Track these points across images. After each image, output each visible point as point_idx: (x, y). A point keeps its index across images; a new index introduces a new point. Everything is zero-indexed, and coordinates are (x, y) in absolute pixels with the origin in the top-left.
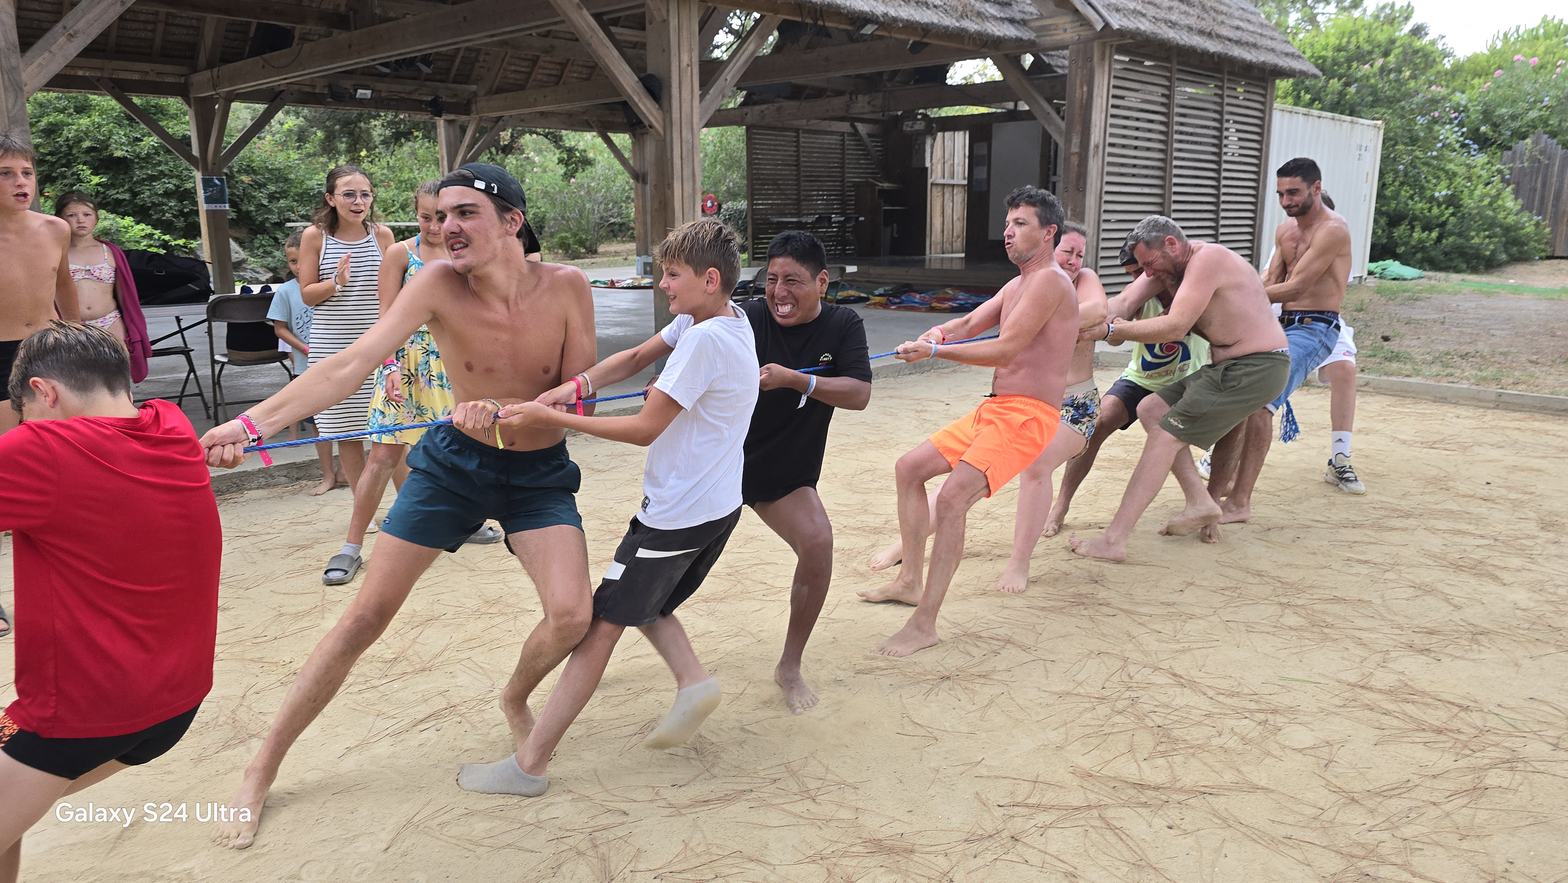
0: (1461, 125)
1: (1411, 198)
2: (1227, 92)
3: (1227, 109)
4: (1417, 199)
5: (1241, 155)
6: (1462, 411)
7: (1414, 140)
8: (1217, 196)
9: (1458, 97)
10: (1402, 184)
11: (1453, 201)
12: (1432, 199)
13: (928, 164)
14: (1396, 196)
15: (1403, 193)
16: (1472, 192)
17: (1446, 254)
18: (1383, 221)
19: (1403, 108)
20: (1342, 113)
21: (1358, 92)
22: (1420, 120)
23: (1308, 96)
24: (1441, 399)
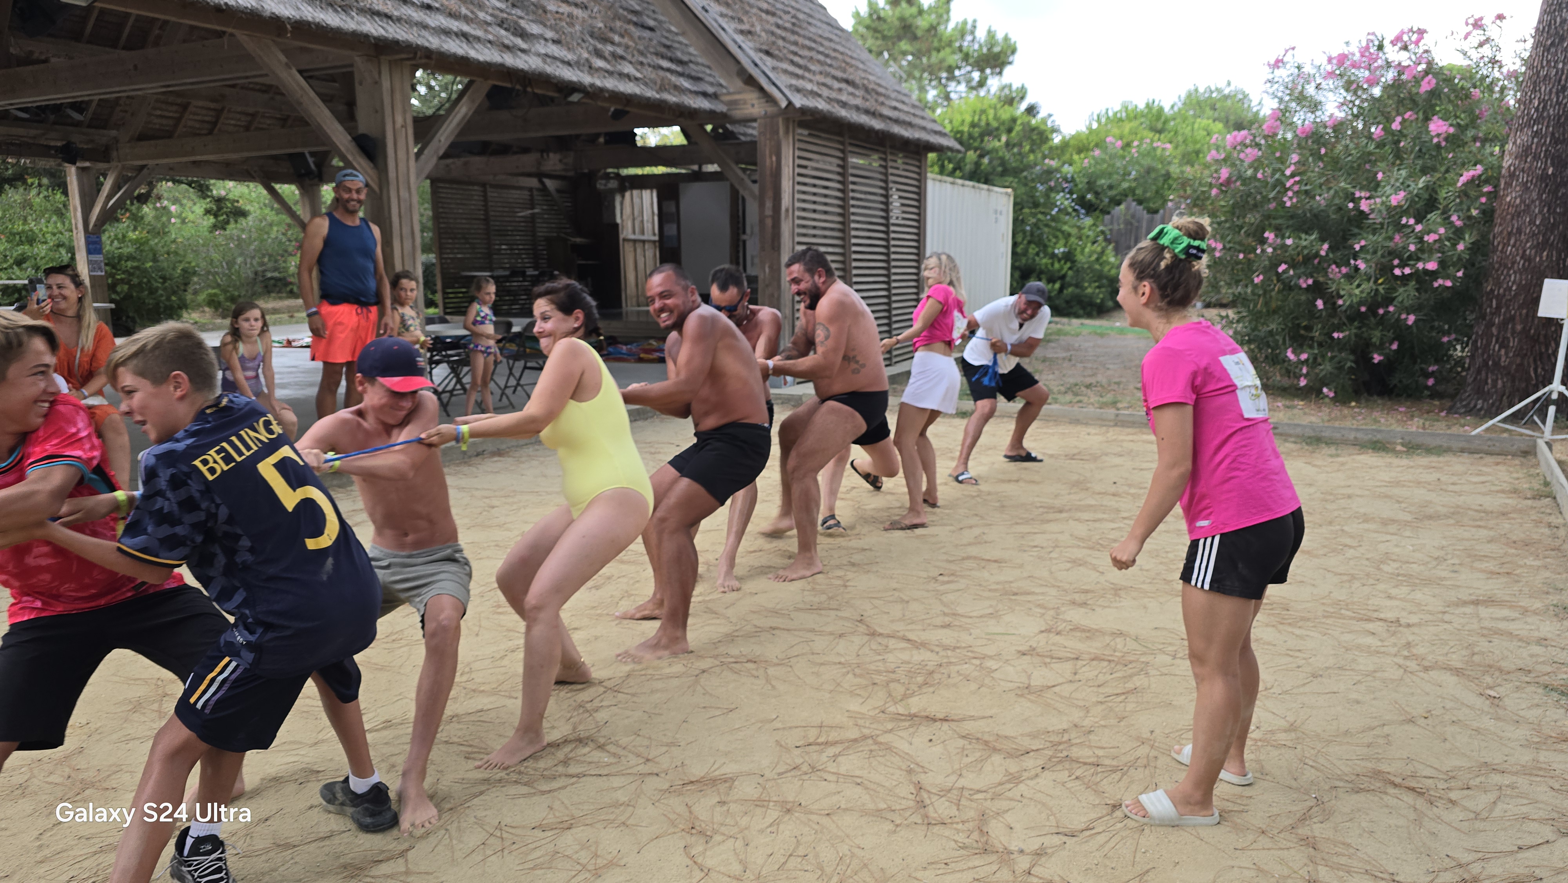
0: (1071, 193)
1: (1037, 254)
2: (890, 164)
3: (891, 178)
4: (1042, 255)
5: (904, 219)
6: (1092, 430)
7: (1036, 205)
8: (887, 255)
9: (1066, 169)
10: (1030, 242)
11: (1069, 257)
12: (1053, 256)
13: (618, 220)
14: (1025, 253)
15: (1031, 251)
16: (1082, 252)
17: (1067, 302)
18: (1017, 274)
19: (1026, 178)
20: (979, 181)
21: (990, 162)
22: (1040, 187)
23: (951, 166)
24: (1076, 421)
